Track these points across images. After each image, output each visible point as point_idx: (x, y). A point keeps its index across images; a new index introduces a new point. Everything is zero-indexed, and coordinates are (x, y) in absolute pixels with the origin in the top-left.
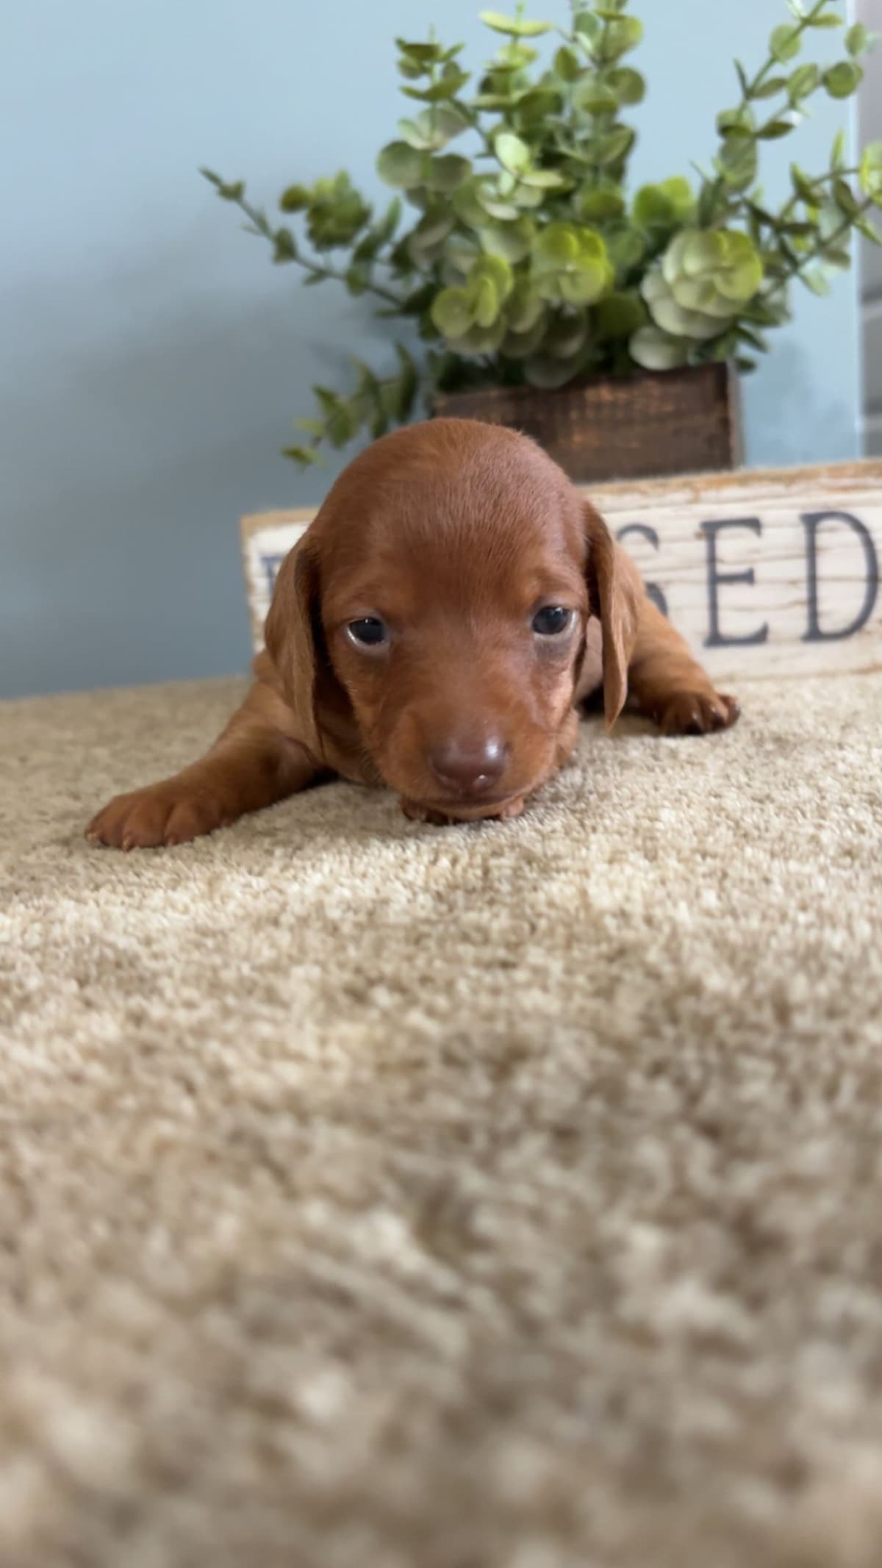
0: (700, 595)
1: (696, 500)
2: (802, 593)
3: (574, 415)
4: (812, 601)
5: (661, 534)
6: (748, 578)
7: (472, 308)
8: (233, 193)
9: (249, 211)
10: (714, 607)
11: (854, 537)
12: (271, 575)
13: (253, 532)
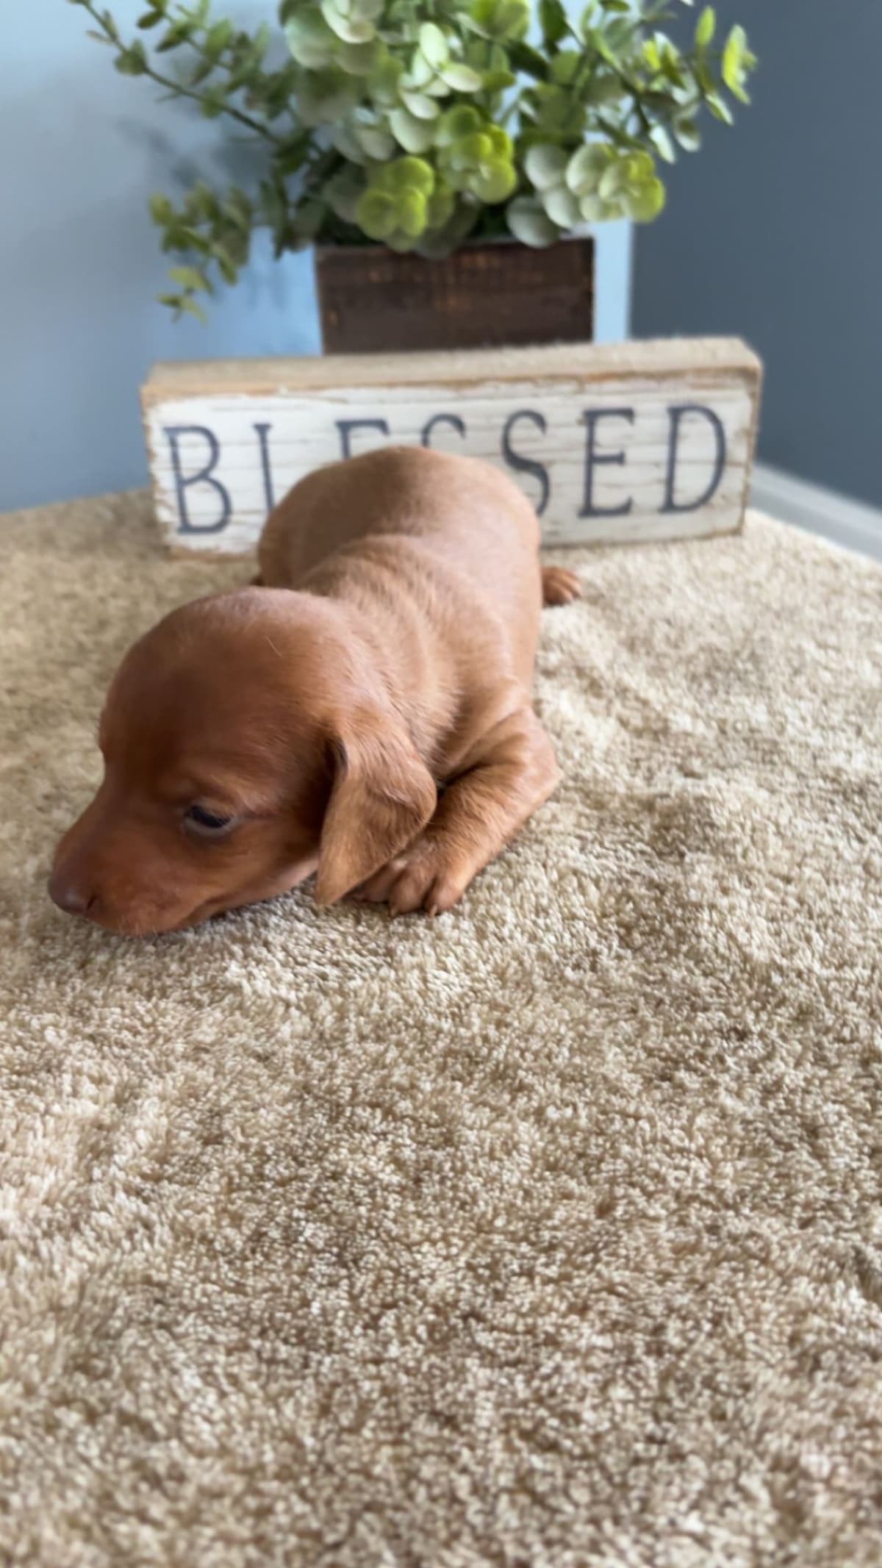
0: (578, 473)
1: (580, 392)
2: (662, 473)
3: (451, 280)
4: (670, 482)
5: (550, 419)
6: (619, 459)
9: (97, 16)
10: (589, 484)
11: (709, 427)
12: (173, 444)
13: (153, 403)
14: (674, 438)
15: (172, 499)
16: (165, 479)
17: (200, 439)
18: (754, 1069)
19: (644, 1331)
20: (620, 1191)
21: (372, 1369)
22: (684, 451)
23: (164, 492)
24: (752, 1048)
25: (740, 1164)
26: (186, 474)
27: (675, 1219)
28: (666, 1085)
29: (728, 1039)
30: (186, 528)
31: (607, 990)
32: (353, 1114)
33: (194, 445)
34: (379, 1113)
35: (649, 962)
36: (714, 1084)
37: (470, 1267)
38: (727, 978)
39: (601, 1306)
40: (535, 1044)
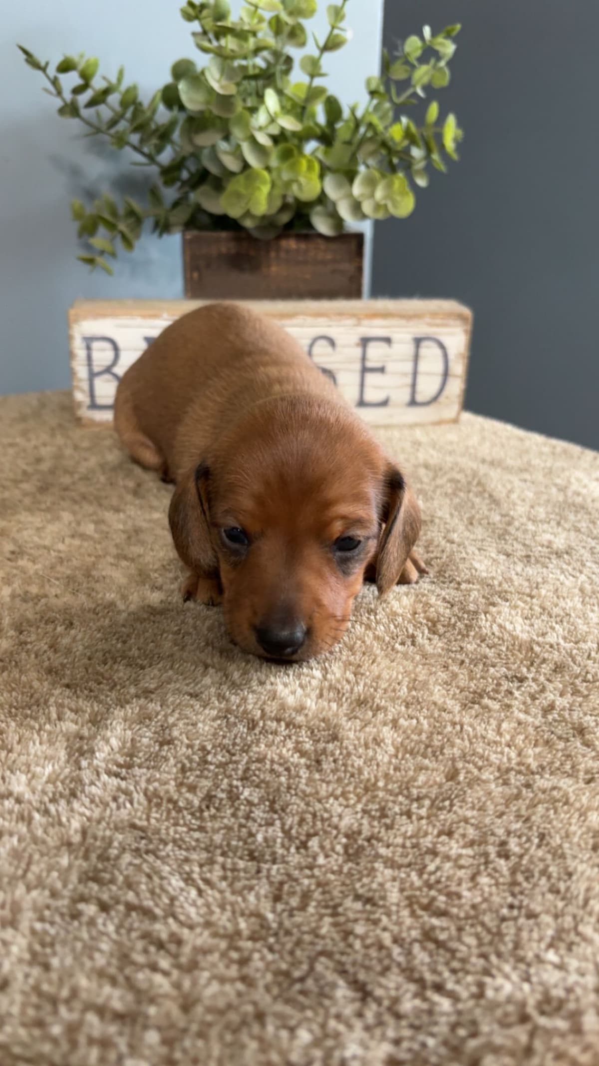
0: (356, 377)
1: (358, 325)
2: (409, 380)
4: (414, 385)
5: (338, 342)
6: (382, 370)
7: (249, 200)
8: (42, 68)
9: (48, 77)
10: (362, 385)
11: (438, 352)
12: (89, 348)
13: (76, 321)
14: (416, 358)
15: (85, 386)
16: (82, 372)
17: (108, 345)
18: (533, 698)
19: (493, 844)
20: (460, 765)
21: (307, 872)
22: (423, 366)
23: (80, 380)
24: (530, 686)
25: (538, 750)
26: (96, 369)
27: (501, 781)
28: (476, 706)
29: (512, 682)
30: (94, 406)
31: (425, 656)
32: (264, 725)
33: (103, 350)
34: (283, 724)
35: (450, 641)
36: (509, 706)
37: (365, 811)
38: (504, 649)
39: (461, 831)
40: (384, 685)
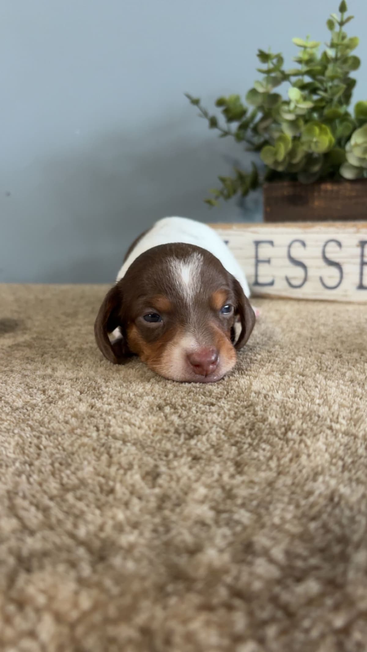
0: (357, 268)
1: (358, 232)
3: (316, 194)
5: (343, 244)
7: (276, 154)
8: (196, 102)
9: (201, 109)
10: (361, 274)
